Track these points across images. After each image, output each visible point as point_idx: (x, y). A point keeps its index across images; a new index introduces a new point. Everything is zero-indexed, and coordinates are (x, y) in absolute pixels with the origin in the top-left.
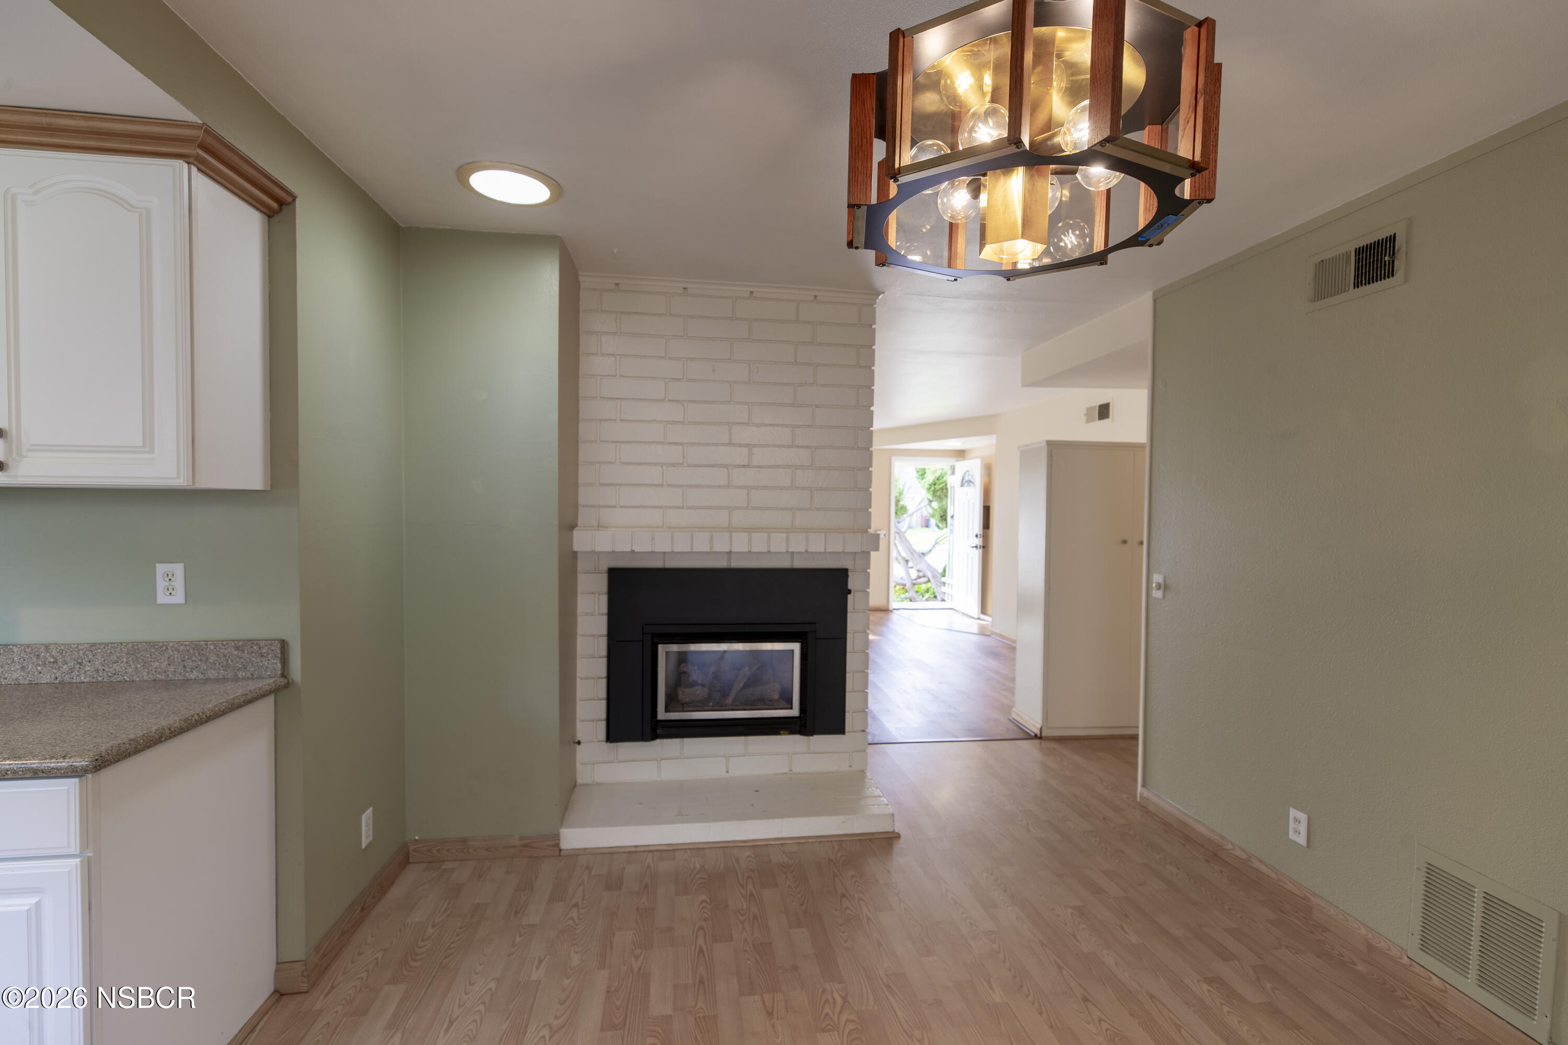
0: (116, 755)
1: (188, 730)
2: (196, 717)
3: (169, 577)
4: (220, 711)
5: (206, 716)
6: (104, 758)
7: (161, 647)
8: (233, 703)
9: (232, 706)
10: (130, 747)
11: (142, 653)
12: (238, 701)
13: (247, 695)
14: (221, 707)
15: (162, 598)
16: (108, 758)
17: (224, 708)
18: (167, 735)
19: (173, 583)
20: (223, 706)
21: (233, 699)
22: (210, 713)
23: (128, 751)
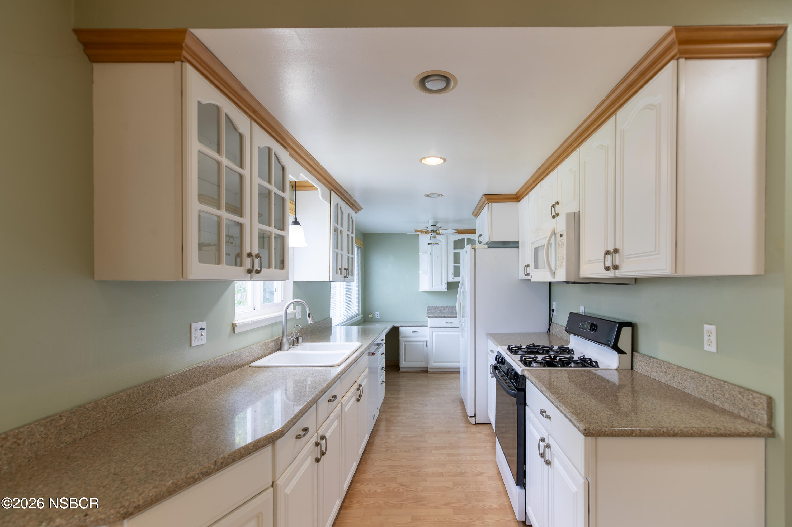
0: (598, 432)
1: (656, 436)
2: (665, 429)
3: (710, 332)
4: (687, 432)
5: (674, 432)
6: (590, 431)
7: (704, 378)
8: (702, 431)
9: (701, 433)
10: (608, 431)
11: (696, 379)
12: (708, 431)
13: (720, 429)
14: (690, 430)
15: (706, 348)
16: (592, 432)
17: (692, 431)
18: (637, 433)
19: (711, 338)
20: (693, 430)
21: (705, 428)
22: (678, 431)
23: (606, 433)
